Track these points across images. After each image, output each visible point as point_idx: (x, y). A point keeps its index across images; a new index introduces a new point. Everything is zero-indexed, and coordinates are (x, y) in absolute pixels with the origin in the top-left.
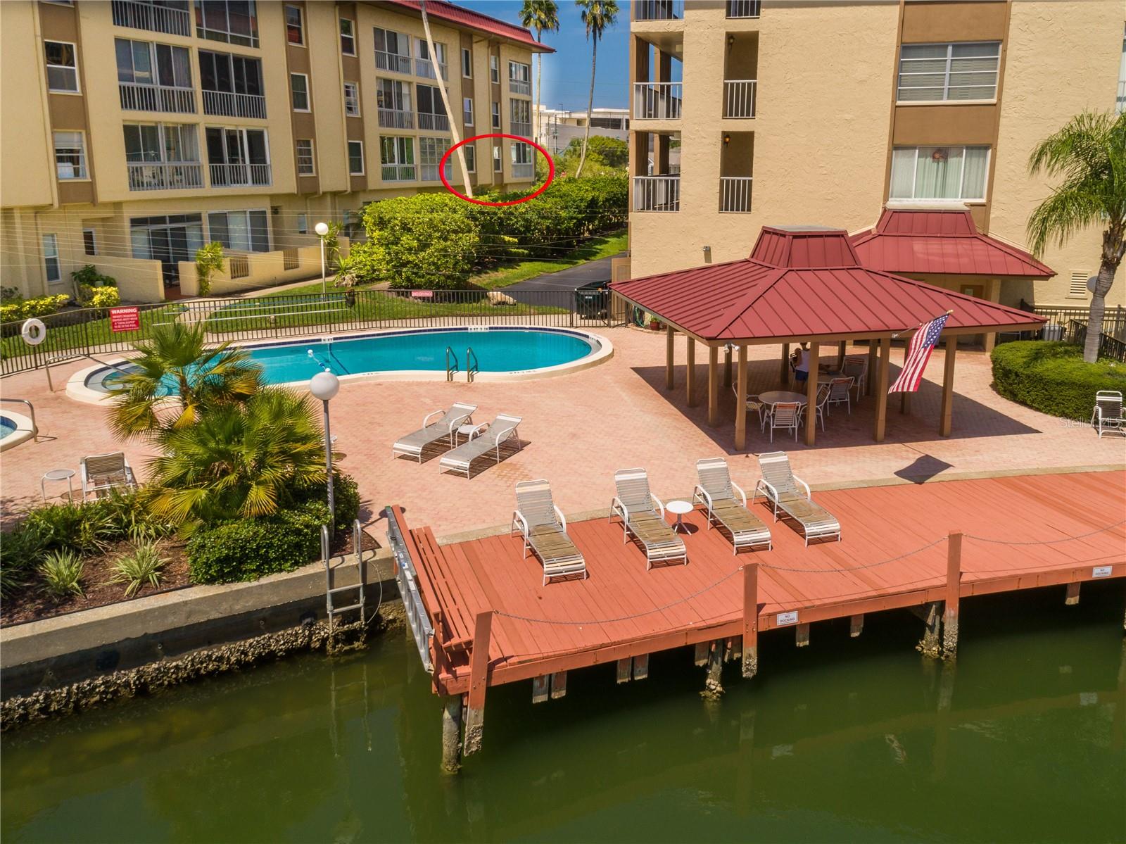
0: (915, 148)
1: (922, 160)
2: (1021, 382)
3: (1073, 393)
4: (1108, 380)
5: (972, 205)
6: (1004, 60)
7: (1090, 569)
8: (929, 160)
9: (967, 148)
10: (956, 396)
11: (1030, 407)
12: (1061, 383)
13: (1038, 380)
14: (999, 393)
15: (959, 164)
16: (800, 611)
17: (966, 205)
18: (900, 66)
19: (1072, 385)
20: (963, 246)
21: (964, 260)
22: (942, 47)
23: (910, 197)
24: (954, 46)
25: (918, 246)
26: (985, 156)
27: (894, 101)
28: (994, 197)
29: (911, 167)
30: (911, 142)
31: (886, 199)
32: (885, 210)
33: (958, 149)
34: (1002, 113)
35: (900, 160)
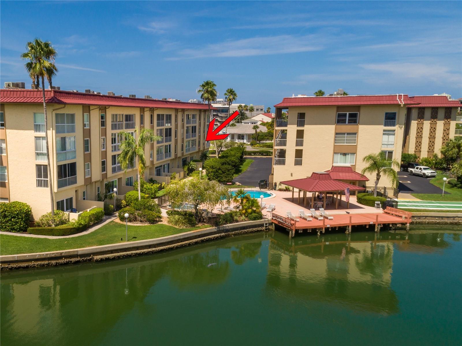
0: (339, 153)
1: (341, 155)
2: (362, 200)
3: (371, 202)
4: (377, 200)
5: (352, 165)
6: (358, 136)
7: (370, 222)
8: (342, 156)
9: (350, 153)
10: (350, 203)
11: (364, 205)
12: (369, 200)
13: (365, 200)
14: (358, 203)
15: (349, 157)
16: (330, 225)
17: (350, 165)
18: (335, 137)
19: (371, 200)
20: (350, 174)
21: (350, 177)
22: (344, 134)
23: (338, 163)
24: (347, 134)
25: (341, 174)
26: (354, 155)
27: (334, 144)
28: (356, 164)
29: (339, 157)
30: (338, 152)
31: (333, 164)
32: (333, 166)
33: (348, 154)
34: (358, 147)
35: (336, 156)
